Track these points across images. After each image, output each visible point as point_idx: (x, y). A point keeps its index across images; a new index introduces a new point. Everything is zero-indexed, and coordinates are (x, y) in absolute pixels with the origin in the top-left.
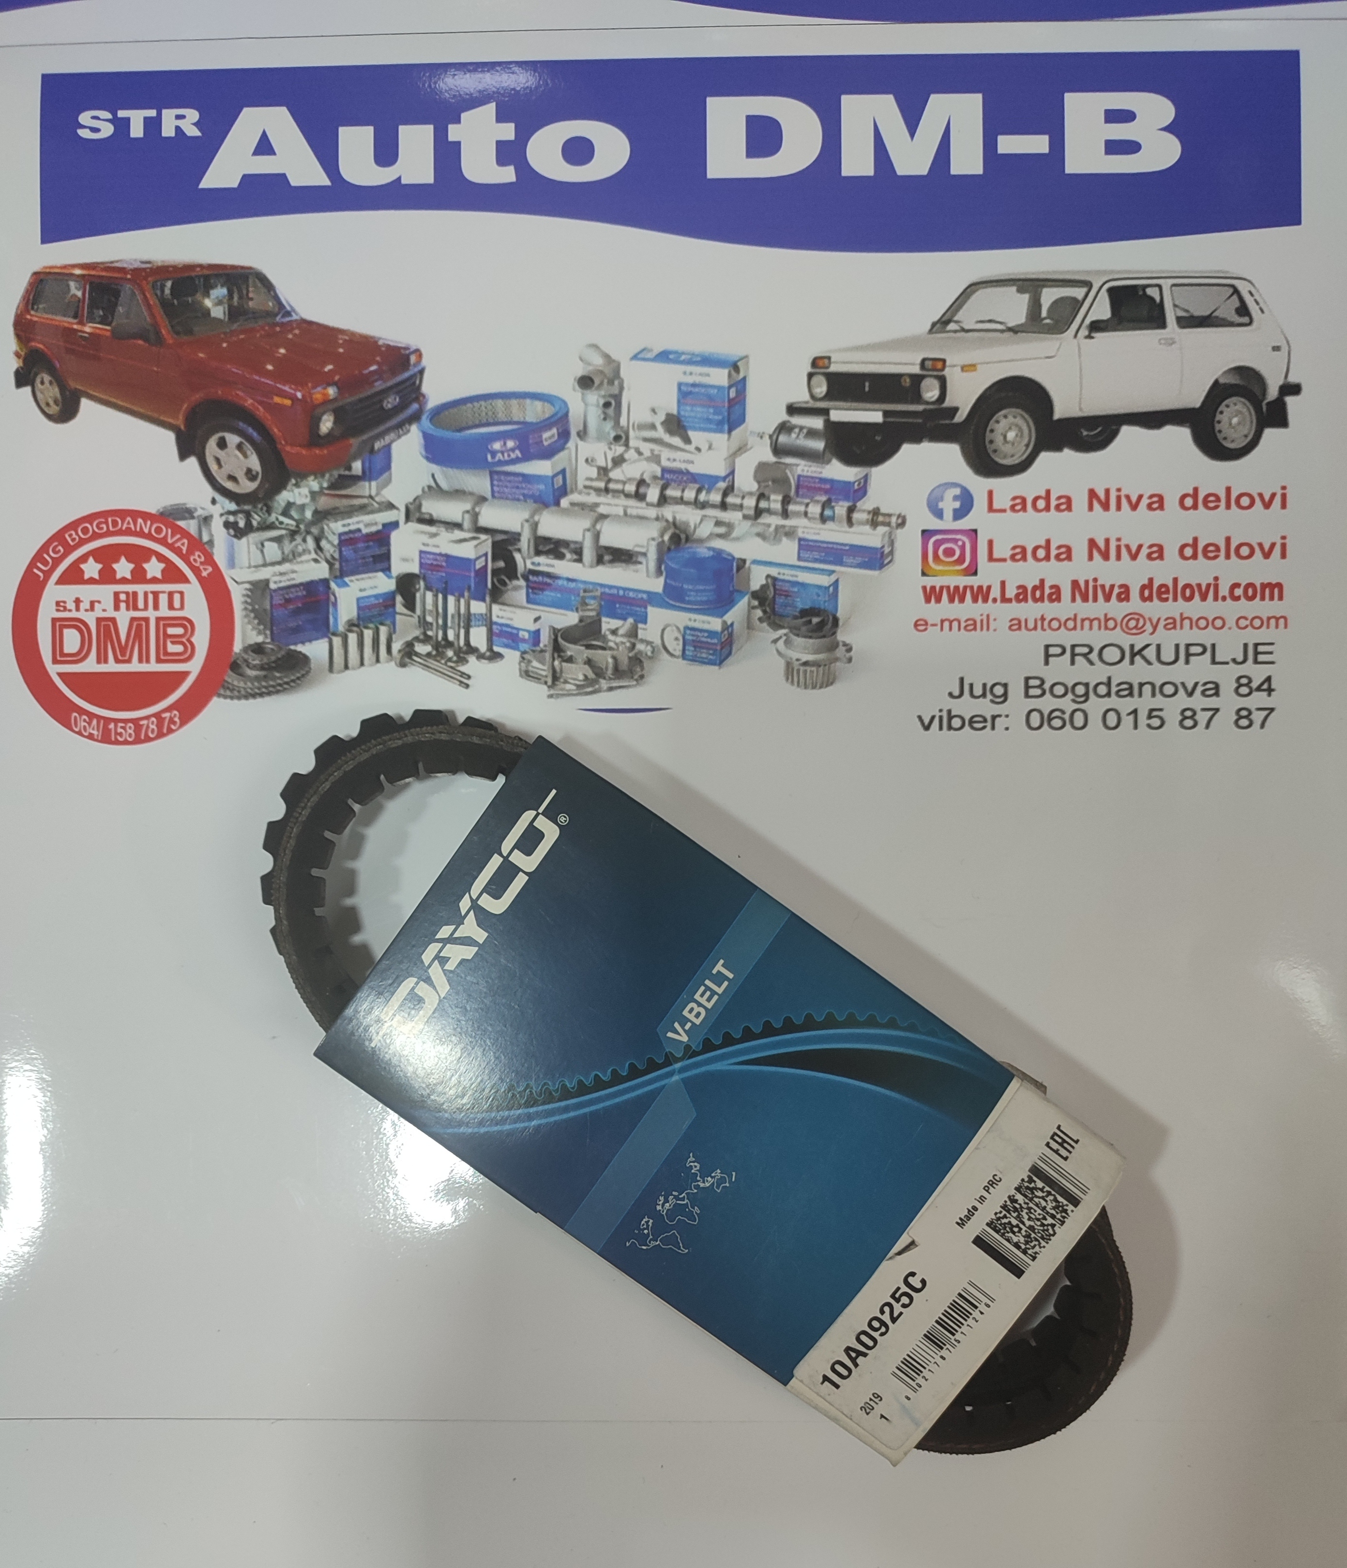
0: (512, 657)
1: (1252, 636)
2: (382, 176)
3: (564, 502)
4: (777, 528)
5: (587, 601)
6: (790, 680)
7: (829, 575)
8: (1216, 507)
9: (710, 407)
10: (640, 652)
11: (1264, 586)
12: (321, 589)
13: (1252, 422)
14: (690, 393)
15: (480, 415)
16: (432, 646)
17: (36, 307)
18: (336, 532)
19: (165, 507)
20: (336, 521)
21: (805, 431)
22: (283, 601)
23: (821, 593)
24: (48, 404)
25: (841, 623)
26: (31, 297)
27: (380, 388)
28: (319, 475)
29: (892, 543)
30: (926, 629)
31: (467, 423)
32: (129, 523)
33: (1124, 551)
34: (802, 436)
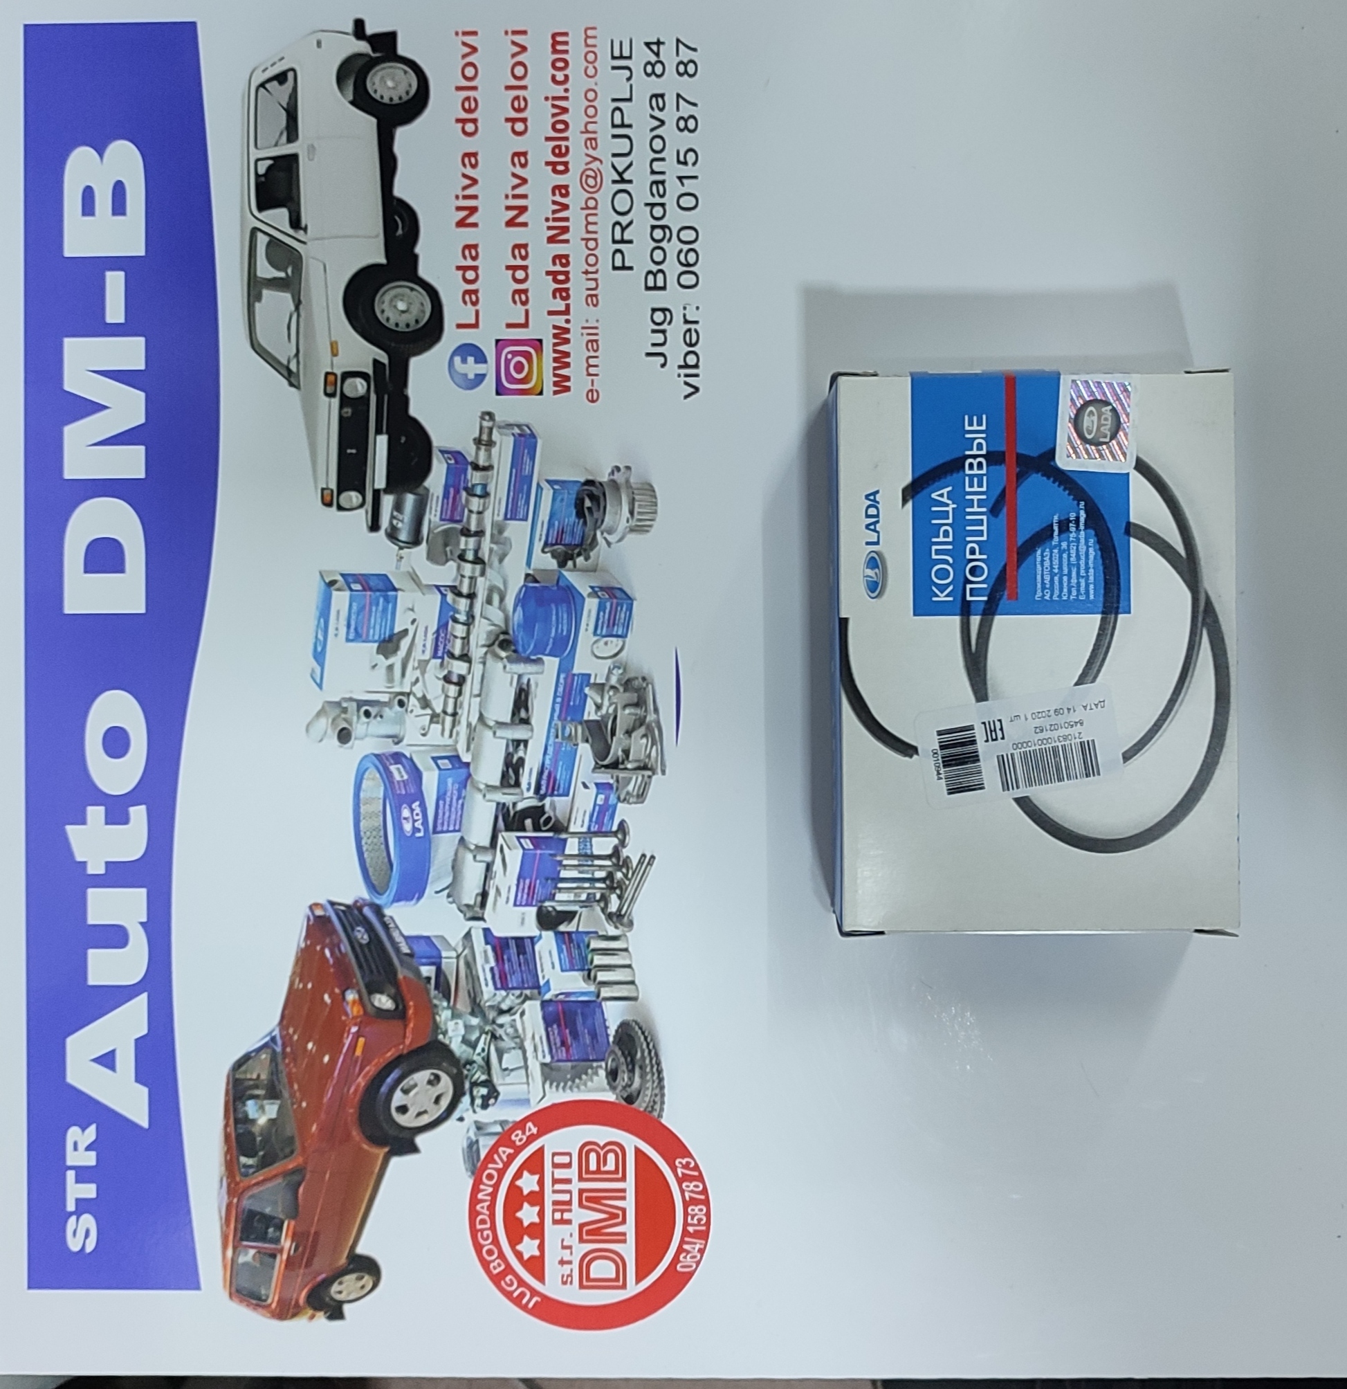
0: (623, 812)
1: (605, 61)
2: (139, 942)
3: (466, 758)
4: (493, 541)
5: (567, 734)
6: (646, 528)
7: (542, 489)
8: (475, 100)
9: (370, 611)
10: (619, 681)
11: (555, 51)
12: (551, 1009)
13: (391, 67)
14: (356, 629)
15: (376, 844)
16: (611, 893)
17: (264, 1298)
18: (492, 994)
19: (467, 1170)
20: (482, 992)
21: (395, 513)
22: (564, 1049)
23: (559, 498)
24: (363, 1287)
25: (590, 478)
26: (254, 1302)
27: (349, 948)
28: (435, 1011)
29: (510, 426)
30: (597, 391)
31: (384, 858)
32: (483, 1208)
33: (518, 191)
34: (400, 517)
